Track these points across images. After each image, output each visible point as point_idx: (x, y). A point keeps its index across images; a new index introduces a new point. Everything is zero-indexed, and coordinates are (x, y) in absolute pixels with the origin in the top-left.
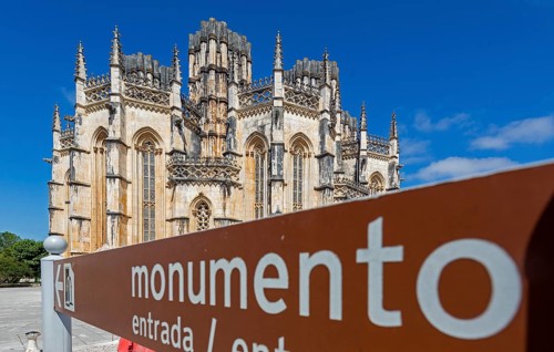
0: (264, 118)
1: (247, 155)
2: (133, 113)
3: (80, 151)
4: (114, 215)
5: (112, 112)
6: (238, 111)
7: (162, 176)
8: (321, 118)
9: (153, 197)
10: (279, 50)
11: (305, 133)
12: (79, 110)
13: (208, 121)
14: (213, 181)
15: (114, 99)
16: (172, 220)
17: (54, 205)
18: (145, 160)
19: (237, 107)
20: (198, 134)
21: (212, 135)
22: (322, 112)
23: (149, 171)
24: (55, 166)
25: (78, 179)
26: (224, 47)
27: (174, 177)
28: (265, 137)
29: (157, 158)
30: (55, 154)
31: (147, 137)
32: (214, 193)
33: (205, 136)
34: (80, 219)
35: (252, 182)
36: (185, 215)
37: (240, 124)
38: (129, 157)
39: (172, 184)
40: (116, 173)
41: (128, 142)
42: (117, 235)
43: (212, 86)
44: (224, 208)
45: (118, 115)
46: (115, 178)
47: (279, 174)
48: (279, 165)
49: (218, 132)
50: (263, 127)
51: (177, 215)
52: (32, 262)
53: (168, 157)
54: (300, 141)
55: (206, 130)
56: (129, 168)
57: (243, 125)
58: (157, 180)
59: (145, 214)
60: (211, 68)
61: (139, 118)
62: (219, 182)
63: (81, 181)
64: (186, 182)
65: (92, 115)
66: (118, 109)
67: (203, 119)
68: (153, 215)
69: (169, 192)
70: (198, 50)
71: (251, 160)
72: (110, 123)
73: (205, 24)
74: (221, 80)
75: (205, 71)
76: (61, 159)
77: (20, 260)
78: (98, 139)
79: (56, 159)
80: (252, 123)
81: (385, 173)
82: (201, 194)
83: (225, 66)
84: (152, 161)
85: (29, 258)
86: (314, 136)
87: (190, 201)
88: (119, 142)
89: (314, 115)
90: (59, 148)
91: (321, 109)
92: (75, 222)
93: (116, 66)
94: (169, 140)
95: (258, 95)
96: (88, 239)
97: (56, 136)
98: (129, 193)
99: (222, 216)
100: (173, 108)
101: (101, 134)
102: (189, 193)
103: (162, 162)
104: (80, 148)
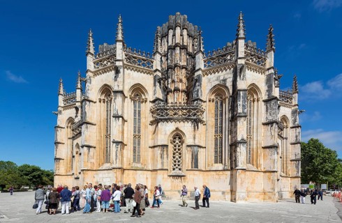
0: (225, 74)
1: (210, 101)
2: (129, 74)
3: (90, 101)
4: (117, 143)
5: (117, 72)
6: (203, 71)
7: (147, 117)
8: (268, 72)
9: (139, 132)
11: (257, 84)
12: (89, 74)
13: (173, 81)
15: (118, 64)
16: (154, 147)
17: (59, 140)
18: (135, 106)
19: (203, 68)
21: (177, 90)
22: (269, 69)
23: (137, 114)
25: (88, 120)
26: (185, 32)
27: (158, 117)
28: (227, 87)
29: (143, 105)
30: (60, 109)
31: (138, 90)
32: (187, 127)
33: (171, 91)
34: (89, 147)
36: (166, 143)
37: (204, 80)
38: (126, 104)
39: (156, 122)
40: (120, 114)
41: (127, 93)
42: (119, 156)
43: (178, 57)
44: (194, 138)
45: (121, 75)
46: (119, 117)
47: (244, 112)
48: (243, 106)
49: (180, 88)
50: (225, 80)
51: (159, 144)
53: (151, 105)
55: (172, 87)
56: (126, 111)
57: (207, 81)
58: (143, 120)
59: (134, 143)
60: (176, 45)
61: (132, 77)
62: (191, 120)
63: (90, 121)
64: (167, 120)
65: (98, 77)
66: (121, 70)
67: (170, 80)
68: (139, 144)
69: (151, 128)
71: (213, 104)
72: (116, 80)
73: (172, 18)
74: (183, 54)
75: (172, 48)
76: (63, 112)
77: (21, 176)
78: (102, 93)
80: (214, 78)
81: (289, 116)
82: (177, 129)
83: (185, 44)
84: (139, 107)
86: (262, 86)
87: (168, 133)
88: (122, 92)
89: (262, 70)
90: (63, 105)
91: (267, 67)
92: (85, 148)
93: (120, 41)
94: (153, 91)
96: (93, 161)
97: (61, 98)
98: (126, 128)
99: (193, 144)
100: (157, 70)
101: (106, 90)
102: (167, 128)
103: (146, 108)
104: (90, 99)
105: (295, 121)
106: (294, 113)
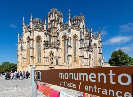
0: (66, 31)
1: (62, 41)
2: (35, 33)
3: (24, 42)
4: (31, 57)
5: (31, 32)
6: (60, 30)
7: (42, 47)
8: (80, 30)
9: (40, 52)
10: (69, 14)
11: (76, 34)
12: (23, 33)
14: (54, 48)
15: (31, 30)
16: (45, 58)
17: (18, 55)
18: (38, 43)
19: (59, 29)
20: (50, 36)
21: (54, 36)
22: (81, 29)
23: (39, 46)
24: (18, 46)
25: (23, 49)
26: (56, 15)
27: (45, 47)
28: (66, 36)
29: (41, 43)
30: (18, 43)
31: (39, 38)
32: (54, 51)
33: (52, 37)
34: (24, 58)
35: (64, 47)
36: (48, 56)
37: (60, 33)
38: (34, 43)
39: (45, 49)
41: (34, 39)
42: (32, 62)
43: (53, 25)
44: (57, 54)
45: (32, 33)
46: (31, 48)
47: (70, 45)
48: (70, 43)
49: (55, 36)
50: (66, 34)
51: (46, 57)
52: (13, 68)
53: (44, 42)
54: (75, 36)
55: (52, 35)
56: (34, 46)
57: (61, 33)
58: (41, 48)
59: (38, 56)
60: (53, 20)
61: (37, 33)
63: (24, 49)
64: (47, 48)
65: (26, 34)
66: (32, 32)
67: (51, 33)
68: (40, 57)
69: (44, 51)
70: (50, 16)
71: (63, 42)
72: (30, 35)
73: (51, 10)
74: (55, 23)
76: (19, 44)
77: (10, 68)
78: (28, 39)
79: (18, 44)
80: (63, 33)
82: (51, 51)
83: (56, 19)
84: (40, 43)
85: (12, 67)
86: (79, 35)
87: (49, 53)
88: (32, 40)
89: (78, 30)
90: (19, 42)
91: (80, 28)
92: (23, 59)
93: (31, 22)
94: (44, 38)
95: (65, 26)
96: (26, 63)
97: (18, 39)
98: (35, 51)
99: (56, 56)
100: (44, 31)
101: (28, 38)
102: (48, 51)
103: (42, 44)
104: (24, 41)
105: (99, 45)
106: (99, 42)
